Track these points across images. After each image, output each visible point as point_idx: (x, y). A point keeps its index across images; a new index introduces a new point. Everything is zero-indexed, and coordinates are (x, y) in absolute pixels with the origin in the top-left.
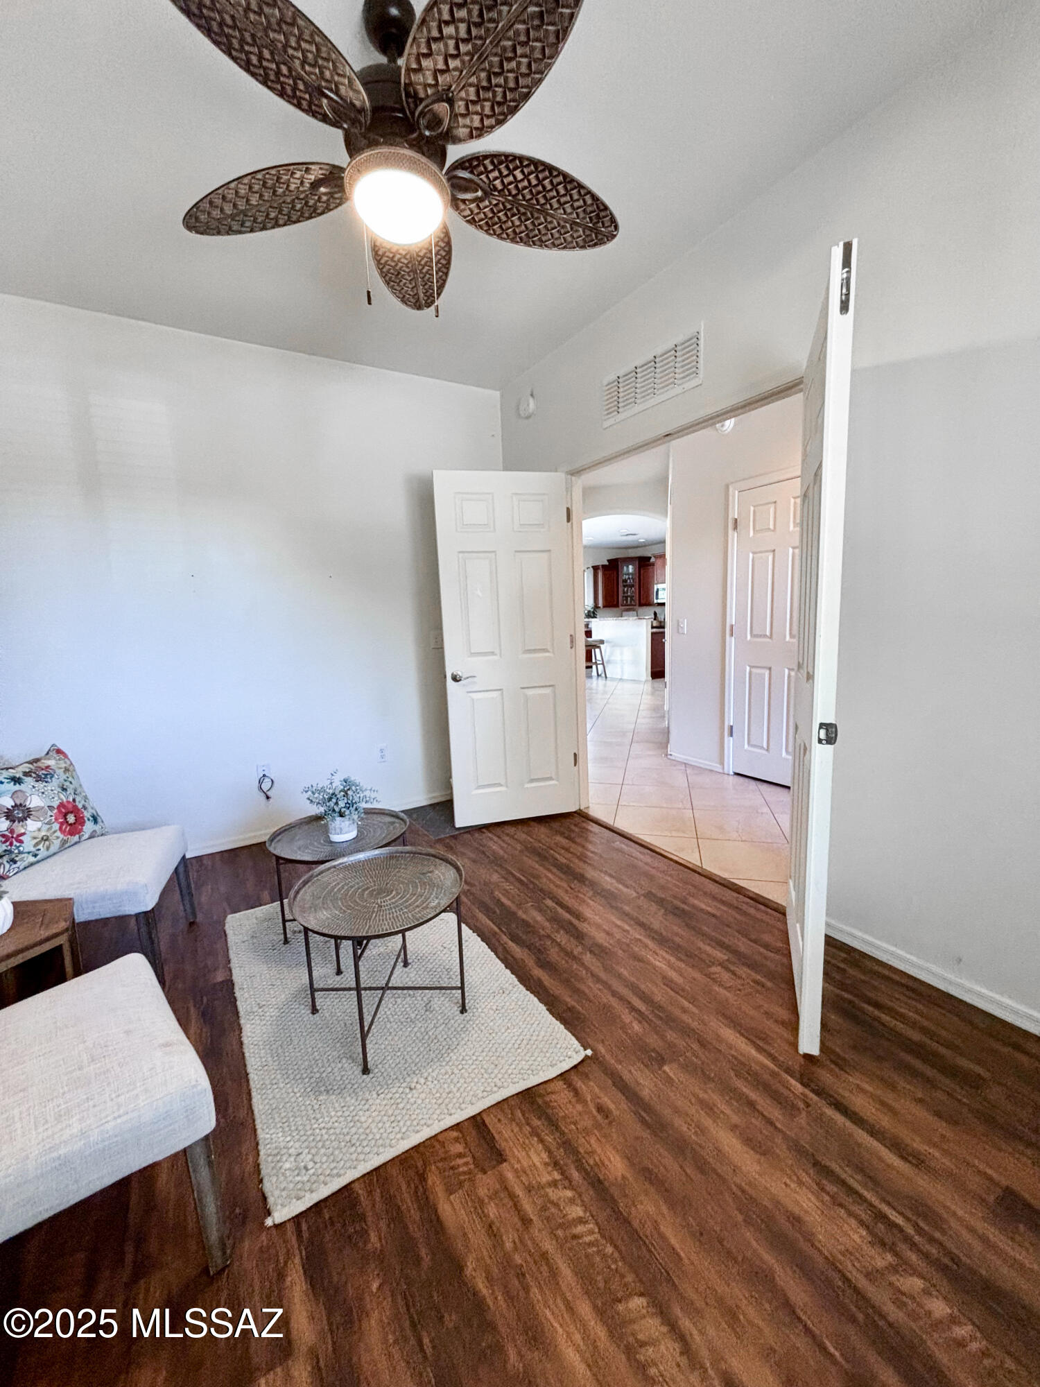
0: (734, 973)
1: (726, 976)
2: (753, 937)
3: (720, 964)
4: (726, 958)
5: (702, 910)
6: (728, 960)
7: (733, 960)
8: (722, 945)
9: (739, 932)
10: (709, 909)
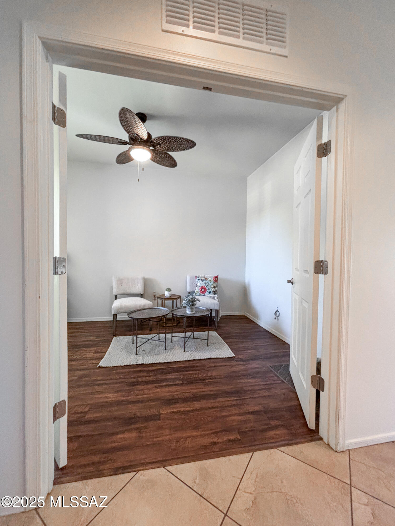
0: (77, 413)
1: (80, 410)
2: (81, 439)
3: (87, 412)
4: (86, 417)
5: (123, 432)
6: (85, 417)
7: (83, 419)
8: (94, 421)
9: (92, 436)
10: (121, 436)
